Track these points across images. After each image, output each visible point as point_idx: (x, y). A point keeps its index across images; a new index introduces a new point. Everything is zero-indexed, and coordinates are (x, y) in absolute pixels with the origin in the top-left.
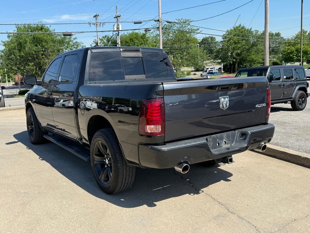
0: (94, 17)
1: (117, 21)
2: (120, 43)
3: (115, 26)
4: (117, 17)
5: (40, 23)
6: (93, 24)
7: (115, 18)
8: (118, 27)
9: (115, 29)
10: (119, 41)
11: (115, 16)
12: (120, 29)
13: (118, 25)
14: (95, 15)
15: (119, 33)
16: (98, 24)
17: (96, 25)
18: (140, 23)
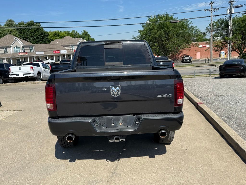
0: (210, 4)
1: (231, 5)
2: (231, 25)
3: (228, 11)
4: (231, 2)
5: (166, 14)
6: (208, 10)
7: (229, 3)
8: (231, 10)
9: (228, 13)
10: (231, 23)
11: (229, 2)
12: (233, 12)
13: (231, 9)
14: (211, 2)
15: (231, 16)
16: (212, 10)
17: (210, 11)
18: (241, 6)
